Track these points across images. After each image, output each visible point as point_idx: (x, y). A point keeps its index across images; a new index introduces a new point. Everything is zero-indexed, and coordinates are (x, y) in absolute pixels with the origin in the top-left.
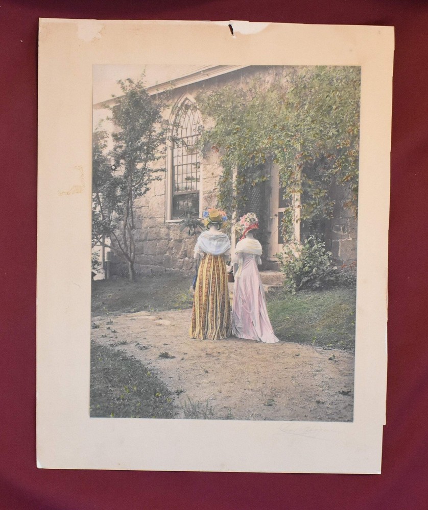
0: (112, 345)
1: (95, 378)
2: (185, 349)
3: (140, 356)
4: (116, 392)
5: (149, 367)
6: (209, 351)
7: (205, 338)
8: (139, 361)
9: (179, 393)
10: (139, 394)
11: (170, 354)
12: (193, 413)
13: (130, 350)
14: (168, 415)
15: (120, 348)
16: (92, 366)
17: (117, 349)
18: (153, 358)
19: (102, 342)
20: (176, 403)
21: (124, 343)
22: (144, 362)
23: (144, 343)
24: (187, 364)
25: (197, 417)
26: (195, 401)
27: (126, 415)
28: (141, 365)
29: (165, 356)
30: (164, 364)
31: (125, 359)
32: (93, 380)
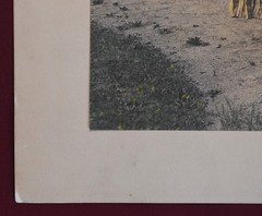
0: (120, 28)
1: (96, 75)
2: (224, 33)
3: (160, 43)
4: (126, 94)
5: (173, 58)
6: (257, 35)
7: (251, 17)
8: (159, 50)
9: (214, 94)
10: (158, 95)
11: (203, 39)
12: (234, 122)
13: (147, 34)
14: (199, 126)
15: (132, 32)
16: (92, 57)
17: (127, 33)
18: (178, 45)
19: (107, 23)
20: (210, 108)
21: (138, 25)
22: (166, 51)
23: (165, 24)
24: (226, 54)
25: (239, 128)
26: (236, 105)
27: (141, 126)
28: (162, 56)
29: (195, 42)
30: (194, 53)
31: (139, 48)
32: (94, 77)
